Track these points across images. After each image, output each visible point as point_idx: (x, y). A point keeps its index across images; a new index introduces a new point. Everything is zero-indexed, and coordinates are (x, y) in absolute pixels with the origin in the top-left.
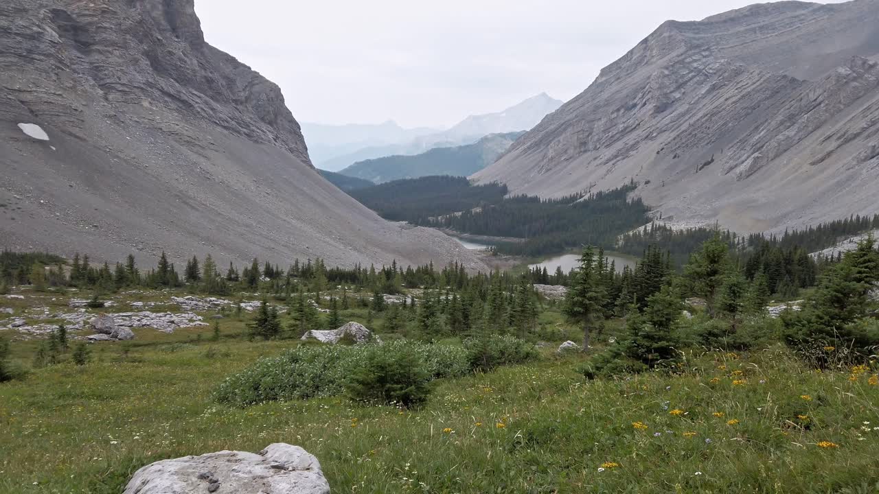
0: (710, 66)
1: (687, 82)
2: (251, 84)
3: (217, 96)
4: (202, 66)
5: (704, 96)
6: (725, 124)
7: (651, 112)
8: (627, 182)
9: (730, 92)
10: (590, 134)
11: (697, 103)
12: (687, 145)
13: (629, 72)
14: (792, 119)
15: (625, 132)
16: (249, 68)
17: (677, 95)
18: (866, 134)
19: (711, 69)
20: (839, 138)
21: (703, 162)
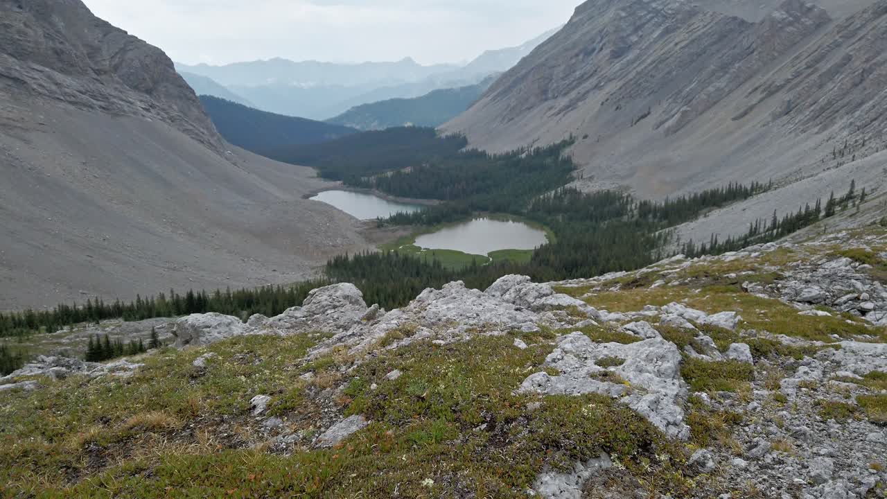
0: (669, 6)
1: (645, 24)
2: (123, 50)
3: (68, 67)
4: (48, 36)
5: (655, 41)
6: (669, 73)
7: (607, 58)
8: (567, 137)
9: (682, 36)
10: (551, 80)
11: (647, 48)
12: (631, 97)
13: (601, 10)
14: (724, 68)
15: (582, 79)
16: (126, 33)
17: (634, 38)
18: (789, 86)
19: (670, 9)
20: (764, 90)
21: (640, 115)
